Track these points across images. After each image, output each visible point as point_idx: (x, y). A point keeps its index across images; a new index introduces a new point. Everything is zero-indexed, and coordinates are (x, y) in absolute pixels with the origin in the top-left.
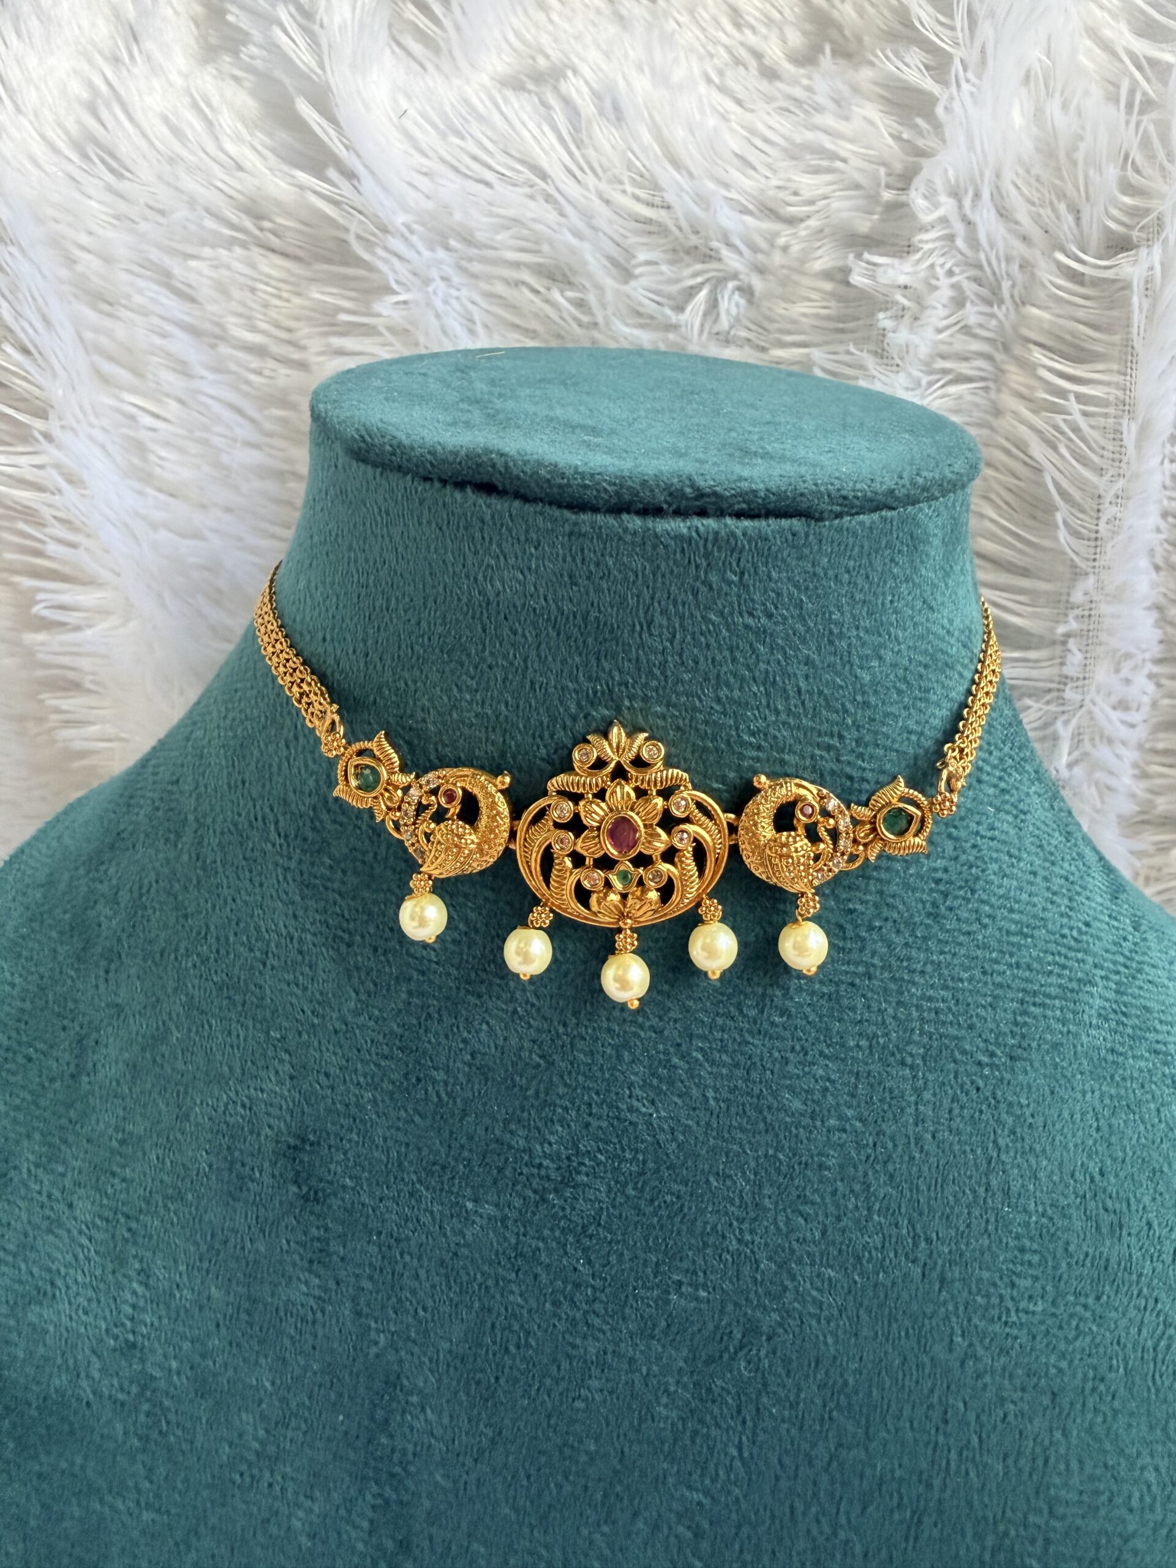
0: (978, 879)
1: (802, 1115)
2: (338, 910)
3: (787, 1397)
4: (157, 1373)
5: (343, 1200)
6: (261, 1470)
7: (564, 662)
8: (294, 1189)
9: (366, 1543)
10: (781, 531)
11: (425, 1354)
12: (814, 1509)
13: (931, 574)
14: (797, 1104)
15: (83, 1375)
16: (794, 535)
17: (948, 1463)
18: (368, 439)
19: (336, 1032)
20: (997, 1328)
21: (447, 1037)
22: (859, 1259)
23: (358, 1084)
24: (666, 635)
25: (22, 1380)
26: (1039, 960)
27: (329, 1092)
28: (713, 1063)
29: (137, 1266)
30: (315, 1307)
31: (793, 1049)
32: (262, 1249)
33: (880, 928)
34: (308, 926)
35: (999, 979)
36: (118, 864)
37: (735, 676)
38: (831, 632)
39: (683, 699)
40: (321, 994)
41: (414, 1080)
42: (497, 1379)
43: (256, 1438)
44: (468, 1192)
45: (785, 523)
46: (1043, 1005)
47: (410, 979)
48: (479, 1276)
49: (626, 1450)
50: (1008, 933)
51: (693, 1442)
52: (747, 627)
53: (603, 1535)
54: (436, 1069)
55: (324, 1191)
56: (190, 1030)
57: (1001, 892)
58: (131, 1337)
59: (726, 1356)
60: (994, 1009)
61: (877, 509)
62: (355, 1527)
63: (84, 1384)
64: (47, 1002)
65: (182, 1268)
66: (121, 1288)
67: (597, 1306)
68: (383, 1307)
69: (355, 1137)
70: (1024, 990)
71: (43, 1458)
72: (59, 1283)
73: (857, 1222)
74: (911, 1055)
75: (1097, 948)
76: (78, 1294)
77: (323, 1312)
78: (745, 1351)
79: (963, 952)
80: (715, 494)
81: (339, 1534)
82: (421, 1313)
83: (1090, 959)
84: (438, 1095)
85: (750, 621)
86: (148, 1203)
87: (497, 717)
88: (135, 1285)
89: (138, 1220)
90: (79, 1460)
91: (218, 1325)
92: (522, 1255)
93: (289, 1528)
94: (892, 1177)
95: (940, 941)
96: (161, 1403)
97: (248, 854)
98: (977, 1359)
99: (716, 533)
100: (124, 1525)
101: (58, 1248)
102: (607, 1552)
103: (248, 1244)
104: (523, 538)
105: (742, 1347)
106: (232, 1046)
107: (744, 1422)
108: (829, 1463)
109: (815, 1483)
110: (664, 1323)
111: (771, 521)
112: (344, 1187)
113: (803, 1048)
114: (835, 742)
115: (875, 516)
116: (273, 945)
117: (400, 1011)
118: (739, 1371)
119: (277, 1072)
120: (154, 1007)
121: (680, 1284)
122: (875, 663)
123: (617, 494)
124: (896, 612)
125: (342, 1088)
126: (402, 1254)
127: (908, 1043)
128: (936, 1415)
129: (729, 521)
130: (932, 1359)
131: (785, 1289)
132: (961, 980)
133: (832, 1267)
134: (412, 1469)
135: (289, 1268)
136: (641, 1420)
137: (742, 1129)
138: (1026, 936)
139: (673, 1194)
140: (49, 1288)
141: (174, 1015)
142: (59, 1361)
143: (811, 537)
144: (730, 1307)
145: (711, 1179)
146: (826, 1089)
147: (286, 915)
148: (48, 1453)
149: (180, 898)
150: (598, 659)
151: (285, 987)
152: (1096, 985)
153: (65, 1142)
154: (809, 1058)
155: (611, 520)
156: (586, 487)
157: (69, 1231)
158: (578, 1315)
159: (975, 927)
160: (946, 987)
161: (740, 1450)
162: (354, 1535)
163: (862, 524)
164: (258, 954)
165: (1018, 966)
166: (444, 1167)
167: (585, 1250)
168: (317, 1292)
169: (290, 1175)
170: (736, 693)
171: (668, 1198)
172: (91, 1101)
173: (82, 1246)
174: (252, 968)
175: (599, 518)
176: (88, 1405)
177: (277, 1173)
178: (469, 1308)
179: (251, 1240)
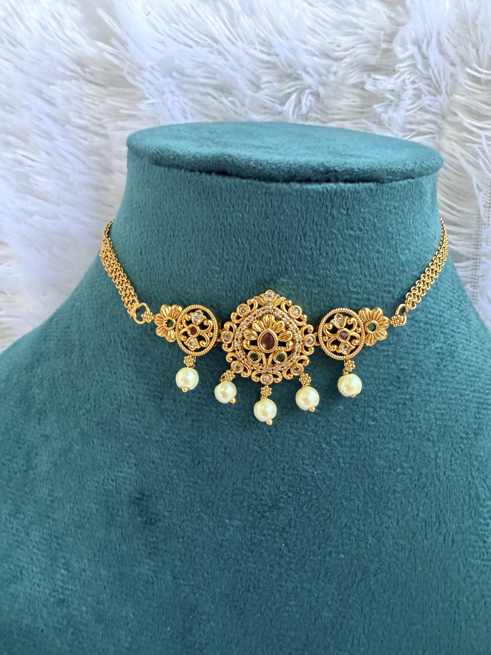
0: (455, 351)
1: (384, 468)
2: (155, 382)
3: (385, 603)
4: (76, 613)
5: (164, 522)
8: (139, 519)
10: (365, 188)
11: (208, 595)
13: (427, 210)
14: (382, 462)
15: (39, 617)
16: (371, 190)
17: (461, 627)
18: (161, 153)
19: (157, 441)
20: (479, 562)
21: (212, 440)
23: (169, 466)
24: (312, 240)
25: (8, 621)
26: (482, 387)
27: (155, 470)
28: (342, 446)
29: (63, 561)
30: (153, 575)
31: (379, 436)
32: (125, 549)
33: (415, 377)
34: (140, 391)
35: (467, 398)
36: (42, 368)
37: (345, 259)
38: (388, 238)
39: (322, 272)
40: (149, 423)
41: (196, 462)
42: (245, 605)
43: (127, 642)
44: (226, 515)
45: (367, 185)
46: (487, 409)
47: (193, 414)
48: (233, 555)
49: (309, 634)
50: (469, 376)
51: (341, 628)
52: (350, 235)
54: (208, 457)
55: (154, 518)
56: (83, 445)
57: (465, 357)
58: (62, 596)
59: (355, 586)
60: (466, 411)
61: (407, 178)
63: (39, 620)
65: (86, 561)
66: (55, 572)
67: (292, 566)
68: (187, 573)
69: (168, 492)
70: (478, 402)
72: (24, 572)
73: (413, 516)
74: (432, 435)
76: (34, 577)
77: (157, 577)
78: (364, 581)
79: (451, 386)
80: (335, 171)
82: (206, 575)
84: (209, 469)
85: (352, 233)
86: (67, 530)
87: (231, 285)
88: (62, 571)
89: (62, 539)
91: (105, 588)
92: (253, 544)
94: (427, 494)
95: (441, 381)
96: (79, 628)
97: (107, 359)
98: (471, 577)
99: (336, 190)
101: (22, 555)
103: (118, 547)
104: (242, 196)
105: (362, 580)
106: (105, 451)
107: (365, 616)
108: (406, 633)
109: (400, 643)
110: (324, 572)
111: (360, 184)
112: (164, 517)
113: (383, 436)
114: (391, 289)
115: (406, 181)
116: (123, 401)
117: (188, 430)
118: (362, 592)
119: (128, 463)
120: (65, 435)
121: (331, 552)
122: (407, 252)
123: (289, 172)
124: (415, 228)
125: (161, 468)
126: (195, 547)
127: (430, 431)
128: (454, 605)
129: (342, 184)
130: (451, 579)
131: (381, 551)
132: (451, 399)
133: (402, 539)
134: (205, 651)
135: (139, 558)
136: (316, 620)
137: (357, 477)
138: (476, 377)
139: (325, 509)
140: (19, 575)
141: (75, 439)
142: (27, 610)
143: (379, 192)
145: (343, 501)
146: (395, 455)
147: (129, 387)
149: (74, 382)
150: (280, 255)
151: (130, 422)
153: (23, 503)
154: (387, 440)
155: (285, 186)
156: (273, 170)
157: (28, 546)
158: (283, 571)
159: (456, 374)
160: (445, 403)
161: (364, 631)
163: (400, 185)
164: (115, 406)
165: (475, 391)
166: (213, 503)
167: (285, 539)
168: (154, 569)
169: (137, 512)
170: (347, 268)
171: (323, 512)
172: (35, 483)
174: (113, 413)
175: (279, 185)
176: (42, 631)
177: (130, 512)
178: (229, 571)
179: (119, 545)
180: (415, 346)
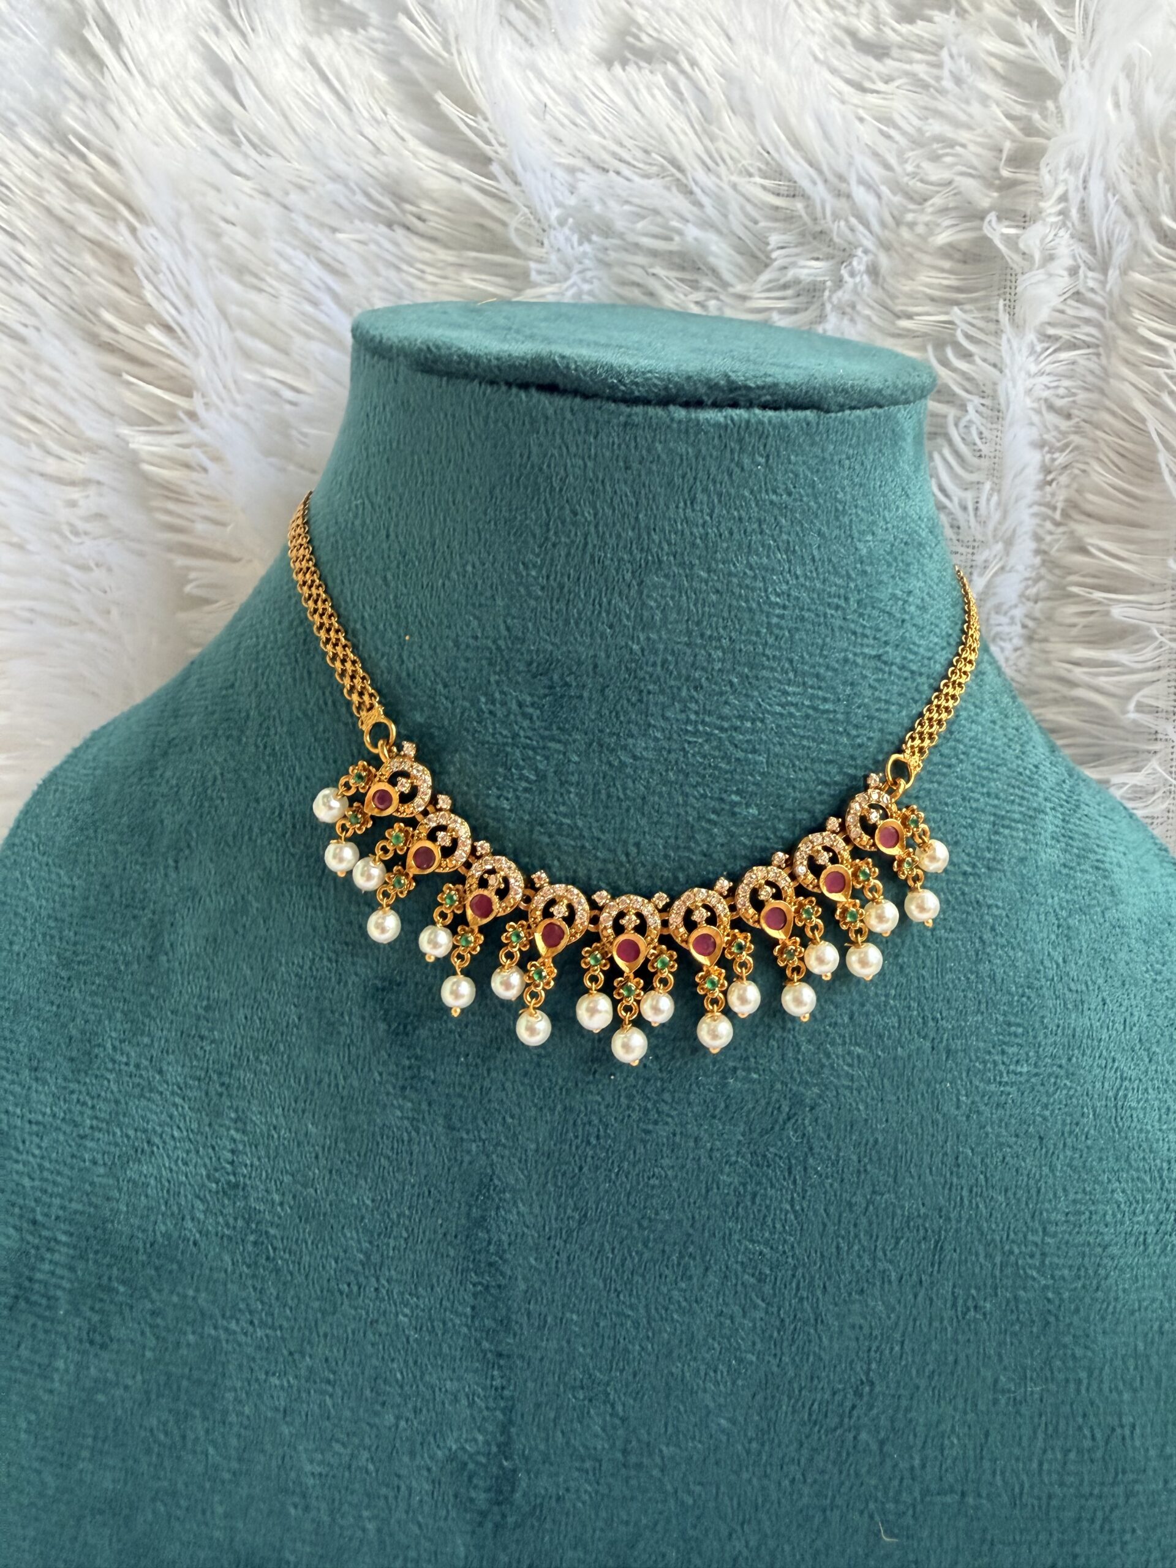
3: (830, 1158)
4: (261, 1206)
6: (366, 1278)
7: (619, 536)
8: (382, 1026)
9: (469, 1328)
10: (798, 421)
11: (514, 1156)
12: (856, 1248)
13: (906, 467)
15: (188, 1217)
16: (808, 424)
20: (993, 1087)
22: (880, 1036)
24: (707, 510)
25: (126, 1230)
26: (1005, 791)
29: (233, 1115)
30: (410, 1128)
32: (356, 1084)
35: (974, 805)
36: (175, 767)
37: (763, 545)
38: (837, 510)
39: (721, 566)
42: (581, 1169)
43: (360, 1251)
45: (801, 414)
46: (1008, 827)
48: (560, 1081)
49: (696, 1215)
50: (979, 768)
51: (753, 1203)
52: (772, 502)
53: (681, 1290)
56: (270, 900)
57: (972, 734)
58: (232, 1178)
59: (777, 1128)
61: (868, 406)
62: (457, 1314)
63: (189, 1224)
64: (112, 896)
65: (279, 1111)
66: (219, 1137)
67: (667, 1096)
68: (475, 1118)
70: (995, 815)
71: (154, 1295)
72: (156, 1140)
73: (877, 1006)
75: (1044, 785)
76: (175, 1148)
77: (417, 1131)
78: (792, 1121)
80: (747, 387)
81: (444, 1323)
82: (509, 1120)
83: (1041, 794)
85: (774, 497)
86: (239, 1059)
87: (561, 589)
88: (232, 1132)
89: (230, 1075)
90: (191, 1293)
91: (317, 1157)
93: (397, 1325)
94: (901, 968)
96: (267, 1233)
98: (978, 1112)
99: (748, 422)
100: (240, 1345)
101: (151, 1111)
102: (684, 1304)
103: (342, 1082)
104: (583, 430)
105: (789, 1119)
106: (314, 908)
107: (795, 1182)
108: (866, 1209)
109: (855, 1225)
110: (723, 1105)
111: (790, 412)
114: (842, 603)
115: (868, 412)
118: (789, 1138)
121: (735, 1069)
122: (869, 537)
123: (666, 388)
124: (884, 496)
126: (489, 1070)
128: (950, 1160)
129: (757, 411)
130: (944, 1115)
131: (823, 1066)
132: (946, 804)
133: (859, 1045)
134: (508, 1256)
135: (383, 1097)
136: (708, 1189)
138: (992, 771)
140: (146, 1146)
141: (253, 889)
142: (163, 1208)
143: (821, 428)
144: (778, 1086)
148: (160, 1291)
149: (250, 784)
150: (649, 534)
152: (1046, 814)
155: (660, 411)
156: (637, 384)
157: (161, 1094)
158: (649, 1106)
159: (954, 761)
161: (792, 1206)
162: (458, 1322)
163: (859, 417)
165: (988, 794)
168: (410, 1114)
169: (379, 1014)
170: (765, 560)
173: (175, 1105)
175: (651, 410)
176: (195, 1243)
177: (366, 1014)
178: (552, 1110)
179: (345, 1078)
180: (883, 705)
